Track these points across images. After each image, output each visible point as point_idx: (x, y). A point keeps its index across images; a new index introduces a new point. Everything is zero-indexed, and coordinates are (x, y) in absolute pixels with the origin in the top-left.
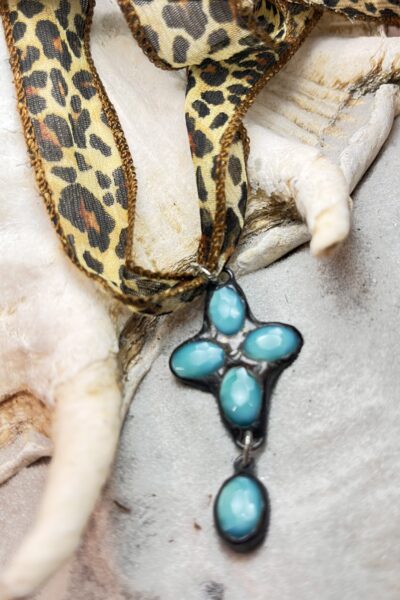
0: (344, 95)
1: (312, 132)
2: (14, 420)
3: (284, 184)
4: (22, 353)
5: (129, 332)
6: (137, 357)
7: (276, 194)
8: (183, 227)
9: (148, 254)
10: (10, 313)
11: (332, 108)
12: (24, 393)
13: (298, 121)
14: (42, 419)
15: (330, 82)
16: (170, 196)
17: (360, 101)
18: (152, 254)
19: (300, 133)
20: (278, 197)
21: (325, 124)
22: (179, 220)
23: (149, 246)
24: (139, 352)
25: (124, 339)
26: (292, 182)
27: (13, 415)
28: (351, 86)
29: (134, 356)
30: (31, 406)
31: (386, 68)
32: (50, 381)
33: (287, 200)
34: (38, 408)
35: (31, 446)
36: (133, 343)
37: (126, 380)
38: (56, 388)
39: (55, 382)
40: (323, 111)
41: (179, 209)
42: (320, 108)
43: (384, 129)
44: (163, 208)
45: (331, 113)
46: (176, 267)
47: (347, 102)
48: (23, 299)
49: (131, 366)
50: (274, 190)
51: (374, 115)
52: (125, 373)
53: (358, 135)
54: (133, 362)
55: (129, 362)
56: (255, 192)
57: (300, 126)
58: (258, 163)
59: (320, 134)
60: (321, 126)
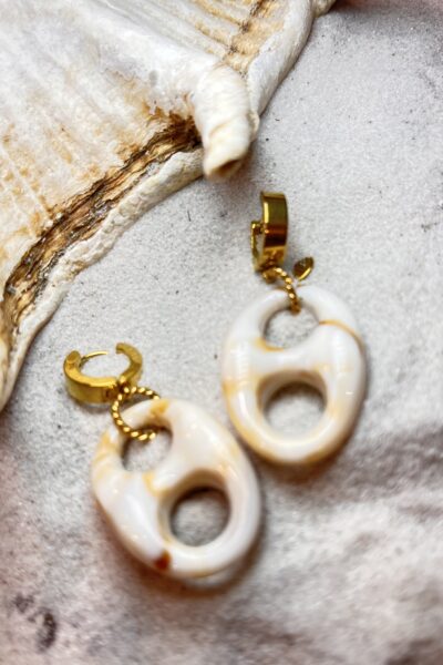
1: (219, 41)
3: (180, 100)
5: (18, 279)
6: (30, 307)
7: (175, 112)
8: (76, 156)
9: (35, 189)
11: (243, 11)
13: (203, 28)
16: (57, 120)
18: (41, 189)
19: (205, 42)
20: (177, 116)
21: (235, 31)
22: (70, 148)
23: (36, 180)
24: (32, 301)
25: (11, 286)
26: (189, 96)
29: (26, 307)
33: (186, 118)
36: (24, 292)
37: (18, 332)
40: (233, 16)
41: (68, 135)
42: (229, 13)
43: (299, 35)
44: (49, 134)
45: (243, 18)
46: (70, 203)
47: (260, 5)
49: (22, 317)
50: (171, 108)
51: (287, 18)
52: (16, 325)
53: (270, 42)
54: (25, 312)
55: (20, 313)
56: (153, 112)
57: (206, 33)
58: (153, 77)
59: (229, 43)
60: (230, 33)
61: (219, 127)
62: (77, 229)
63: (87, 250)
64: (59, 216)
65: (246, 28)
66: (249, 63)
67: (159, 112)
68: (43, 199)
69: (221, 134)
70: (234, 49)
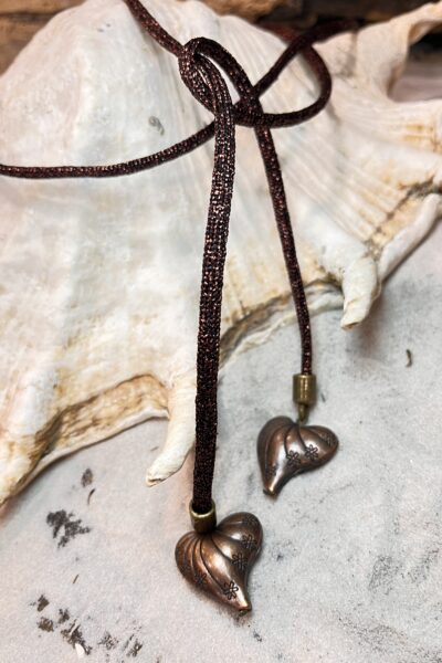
0: (403, 194)
1: (371, 223)
2: (139, 391)
3: (337, 269)
4: (152, 350)
7: (332, 273)
9: (238, 296)
10: (146, 323)
11: (391, 204)
12: (149, 375)
13: (362, 213)
14: (159, 393)
15: (394, 182)
17: (413, 202)
18: (241, 296)
19: (362, 223)
20: (333, 275)
21: (383, 217)
23: (240, 290)
26: (342, 271)
27: (138, 387)
28: (409, 189)
30: (152, 384)
31: (436, 181)
32: (170, 373)
33: (337, 279)
34: (157, 387)
35: (149, 409)
38: (174, 378)
39: (174, 374)
42: (382, 204)
45: (389, 209)
47: (404, 201)
48: (156, 316)
50: (330, 270)
53: (402, 233)
56: (318, 266)
57: (363, 216)
58: (324, 250)
59: (377, 225)
60: (379, 218)
61: (354, 301)
62: (256, 322)
63: (259, 338)
64: (248, 313)
65: (390, 216)
66: (386, 243)
67: (322, 269)
68: (241, 302)
69: (354, 305)
70: (379, 230)
